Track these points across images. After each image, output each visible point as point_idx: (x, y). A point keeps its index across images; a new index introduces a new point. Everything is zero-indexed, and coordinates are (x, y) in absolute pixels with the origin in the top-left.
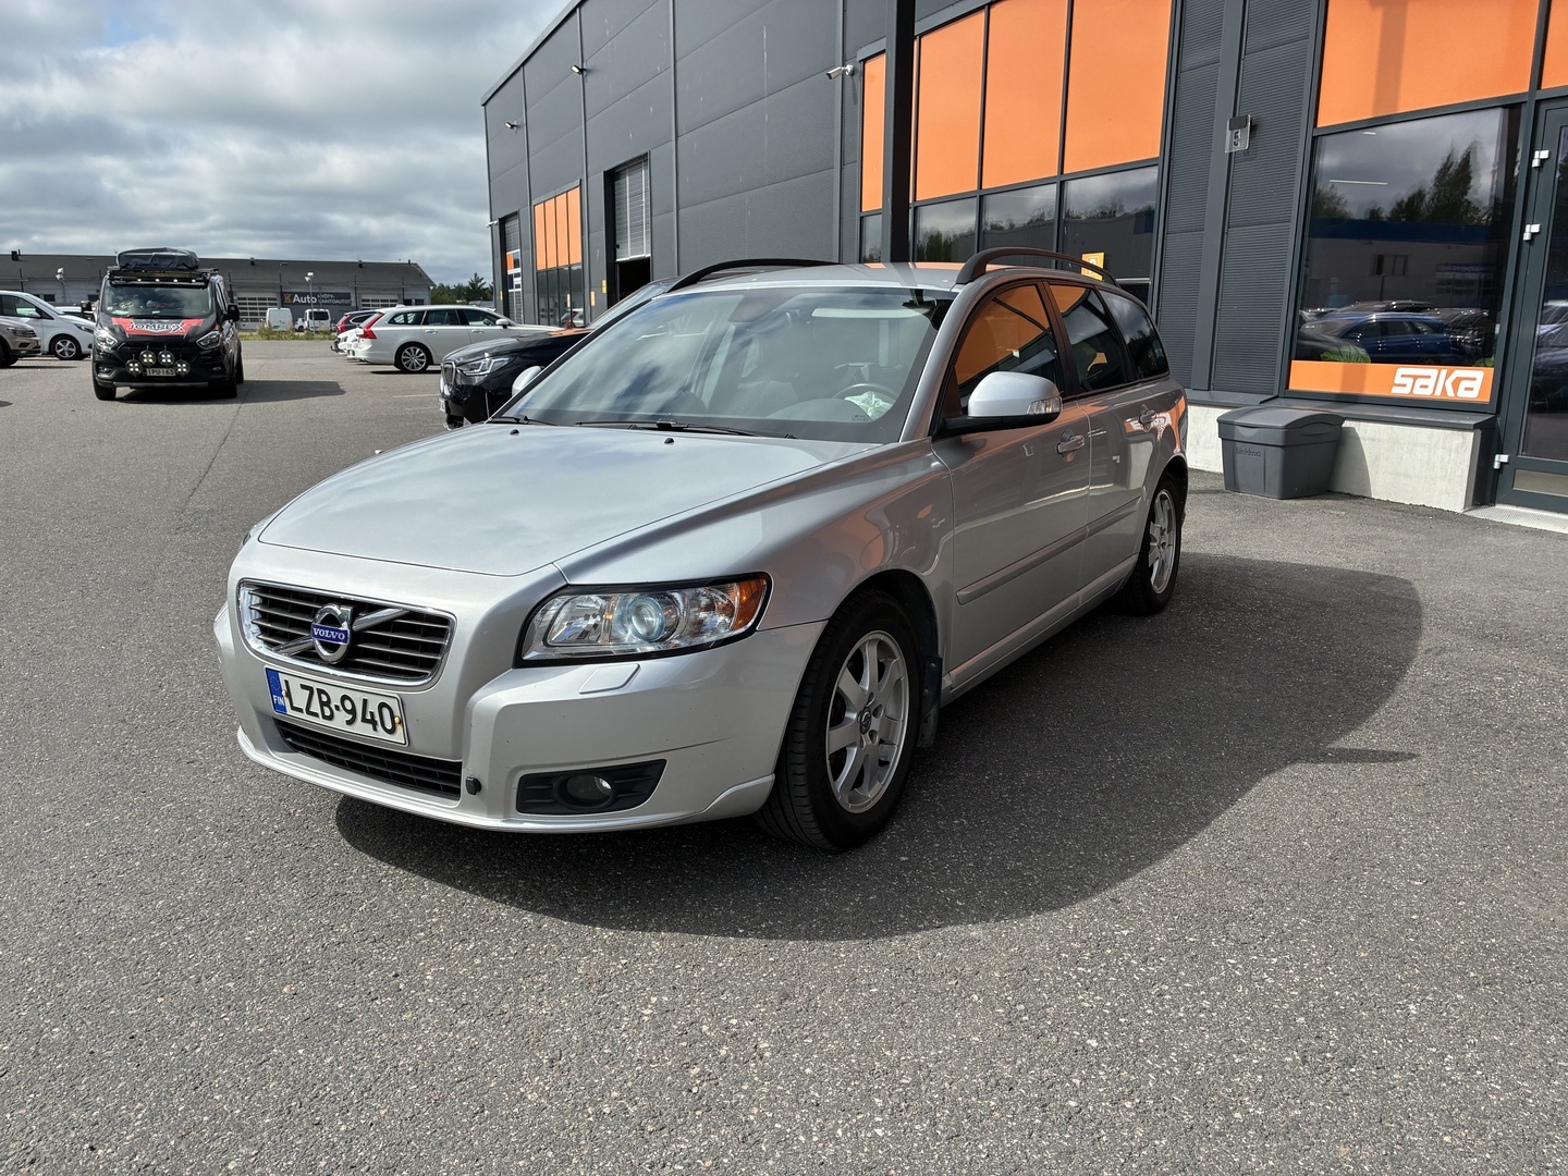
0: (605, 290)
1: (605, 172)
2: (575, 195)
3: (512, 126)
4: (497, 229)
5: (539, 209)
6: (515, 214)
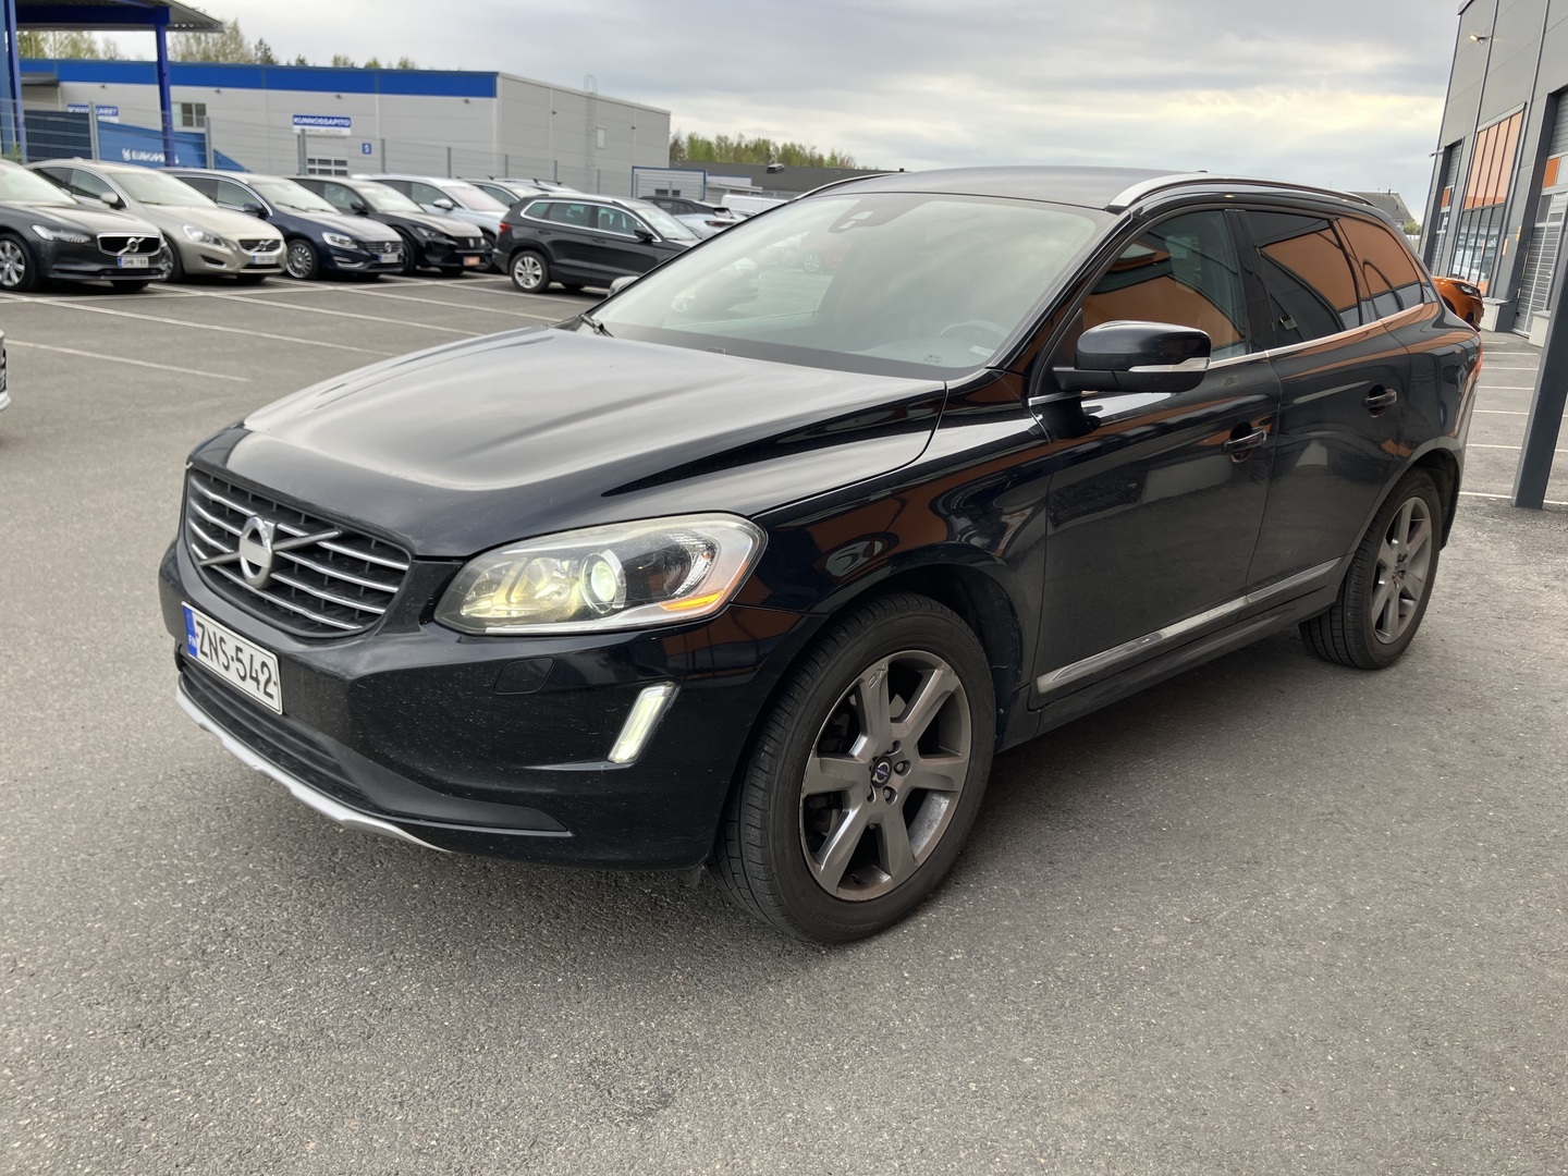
0: (1518, 235)
1: (1550, 95)
2: (1517, 121)
3: (1479, 39)
4: (1441, 157)
5: (1483, 135)
6: (1459, 142)
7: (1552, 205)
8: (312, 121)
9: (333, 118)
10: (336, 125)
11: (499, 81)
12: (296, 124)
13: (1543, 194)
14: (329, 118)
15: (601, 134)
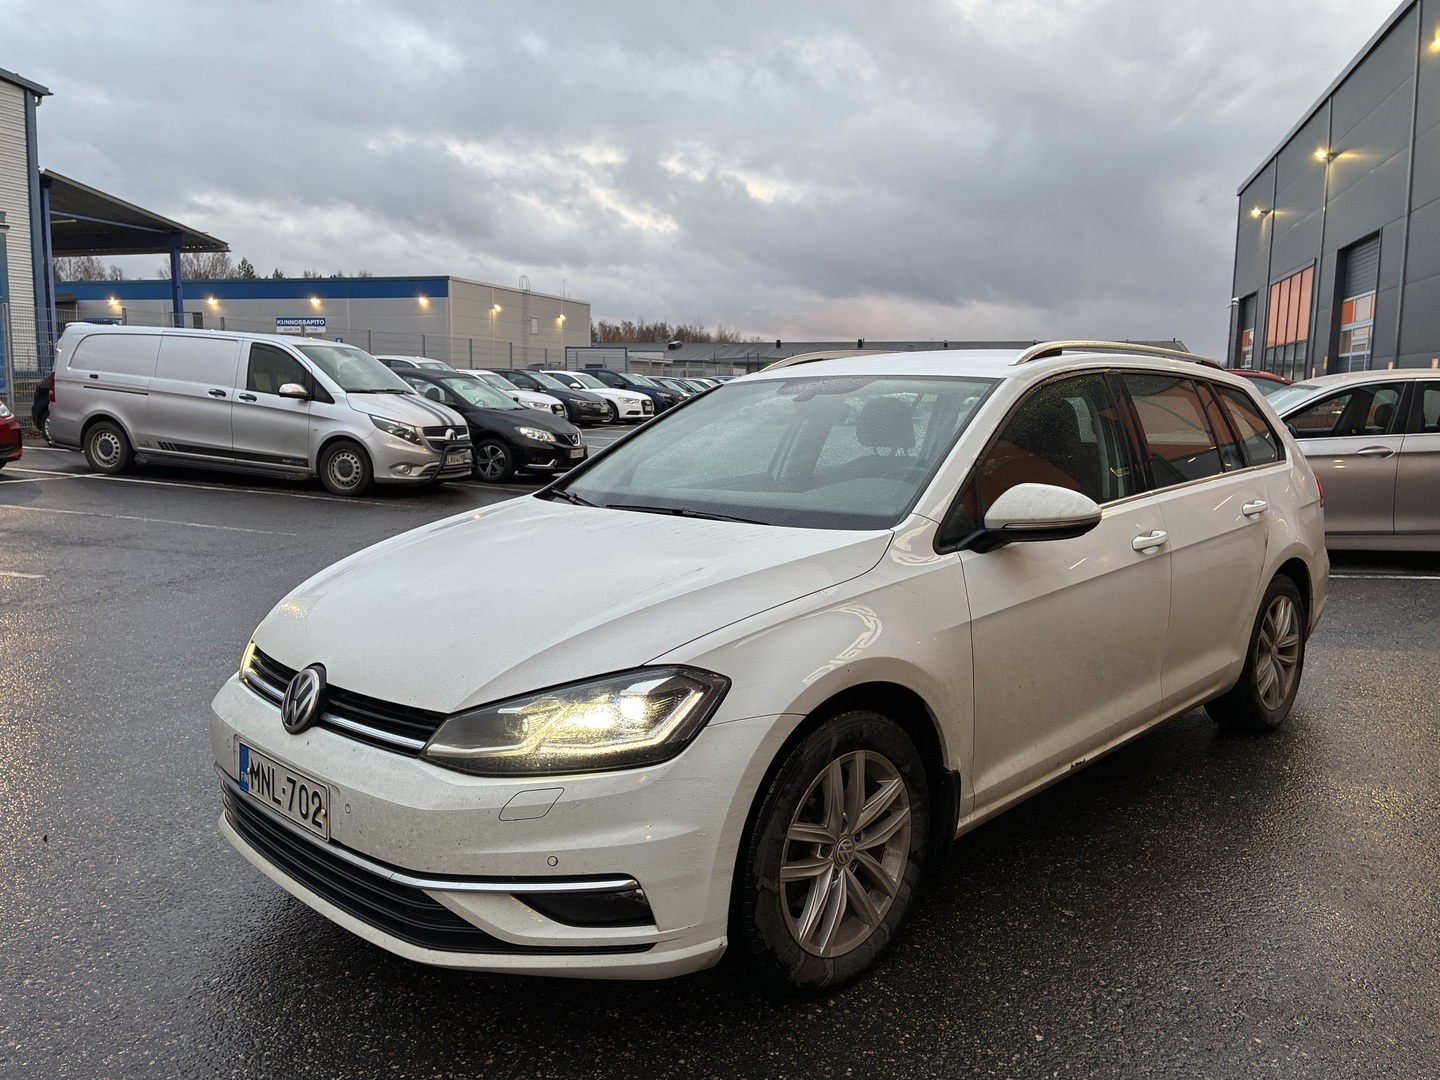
0: (1325, 365)
1: (1339, 251)
2: (1309, 275)
4: (1237, 309)
5: (1276, 289)
7: (1353, 339)
8: (292, 322)
9: (310, 319)
10: (313, 324)
11: (450, 283)
12: (279, 325)
13: (1343, 330)
14: (307, 319)
15: (534, 322)
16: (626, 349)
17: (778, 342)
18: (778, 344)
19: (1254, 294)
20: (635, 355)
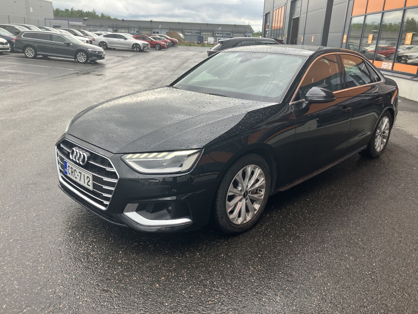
15: (31, 8)
16: (68, 20)
17: (123, 19)
18: (123, 20)
19: (269, 13)
20: (71, 23)
